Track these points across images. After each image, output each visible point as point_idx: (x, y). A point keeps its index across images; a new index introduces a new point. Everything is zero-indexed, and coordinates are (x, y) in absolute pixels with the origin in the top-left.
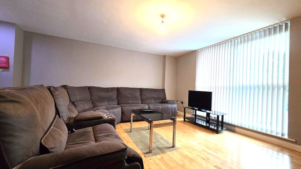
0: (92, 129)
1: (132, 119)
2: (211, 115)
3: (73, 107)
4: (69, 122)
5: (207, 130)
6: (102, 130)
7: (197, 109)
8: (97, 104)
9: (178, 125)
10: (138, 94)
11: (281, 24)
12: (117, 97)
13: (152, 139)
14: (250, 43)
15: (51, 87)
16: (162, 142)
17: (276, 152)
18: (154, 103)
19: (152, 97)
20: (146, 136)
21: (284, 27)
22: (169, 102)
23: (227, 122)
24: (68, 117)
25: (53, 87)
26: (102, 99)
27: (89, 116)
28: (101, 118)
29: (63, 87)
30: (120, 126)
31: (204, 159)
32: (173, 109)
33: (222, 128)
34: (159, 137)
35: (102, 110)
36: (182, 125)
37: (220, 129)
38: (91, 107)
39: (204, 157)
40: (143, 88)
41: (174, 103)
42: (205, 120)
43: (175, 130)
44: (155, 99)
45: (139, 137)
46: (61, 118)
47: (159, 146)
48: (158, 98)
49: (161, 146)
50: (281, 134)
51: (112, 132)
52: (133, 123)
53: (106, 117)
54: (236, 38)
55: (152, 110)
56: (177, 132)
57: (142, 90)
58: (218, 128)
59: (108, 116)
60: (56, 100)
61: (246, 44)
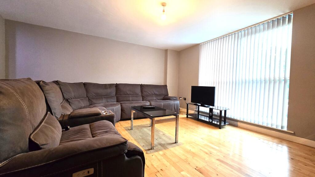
0: (89, 126)
1: (132, 116)
2: (214, 110)
3: (67, 105)
4: (63, 120)
5: (209, 125)
6: (101, 126)
7: (200, 105)
8: (94, 101)
9: (180, 121)
10: (138, 91)
11: (284, 16)
12: (116, 94)
13: (153, 136)
14: (253, 36)
15: (40, 81)
16: (164, 139)
17: (276, 144)
18: (156, 100)
19: (154, 93)
20: (148, 134)
21: (287, 19)
22: (171, 99)
23: (229, 117)
24: (62, 114)
25: (43, 81)
26: (99, 97)
27: (85, 112)
28: (98, 114)
29: (55, 83)
30: (119, 124)
31: (207, 153)
32: (175, 105)
33: (225, 123)
34: (161, 133)
35: (99, 107)
36: (185, 121)
37: (223, 124)
38: (88, 105)
39: (206, 151)
40: (144, 85)
41: (176, 100)
42: (208, 116)
43: (177, 127)
44: (156, 95)
45: (141, 134)
46: (53, 115)
47: (162, 143)
48: (160, 95)
49: (163, 142)
50: (281, 126)
51: (111, 129)
52: (134, 121)
53: (104, 114)
54: (240, 30)
55: (153, 106)
56: (179, 128)
57: (143, 86)
58: (220, 123)
59: (106, 112)
60: (46, 95)
61: (249, 37)
